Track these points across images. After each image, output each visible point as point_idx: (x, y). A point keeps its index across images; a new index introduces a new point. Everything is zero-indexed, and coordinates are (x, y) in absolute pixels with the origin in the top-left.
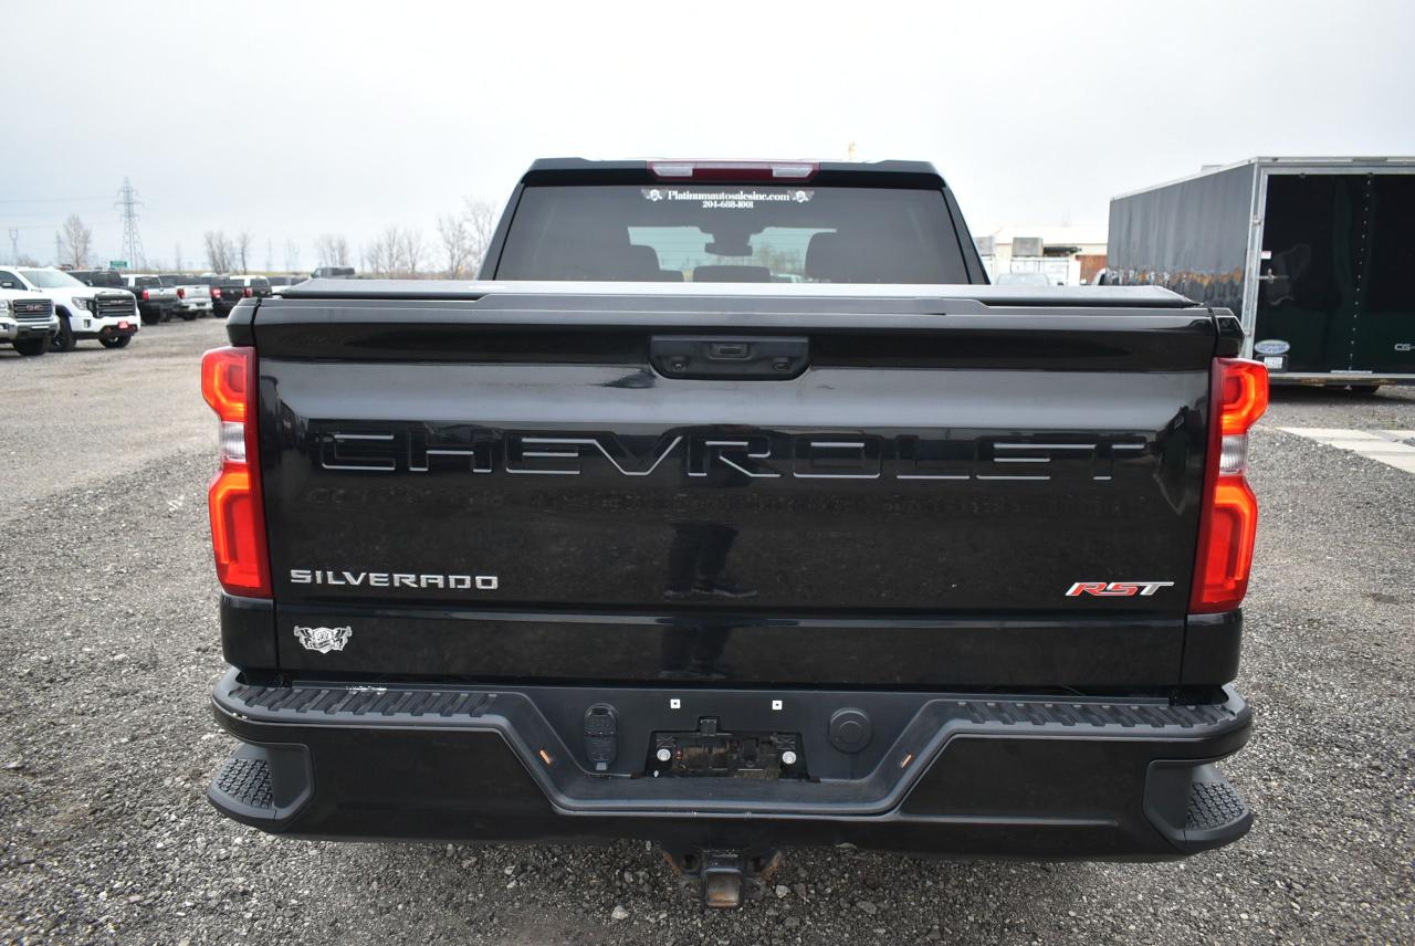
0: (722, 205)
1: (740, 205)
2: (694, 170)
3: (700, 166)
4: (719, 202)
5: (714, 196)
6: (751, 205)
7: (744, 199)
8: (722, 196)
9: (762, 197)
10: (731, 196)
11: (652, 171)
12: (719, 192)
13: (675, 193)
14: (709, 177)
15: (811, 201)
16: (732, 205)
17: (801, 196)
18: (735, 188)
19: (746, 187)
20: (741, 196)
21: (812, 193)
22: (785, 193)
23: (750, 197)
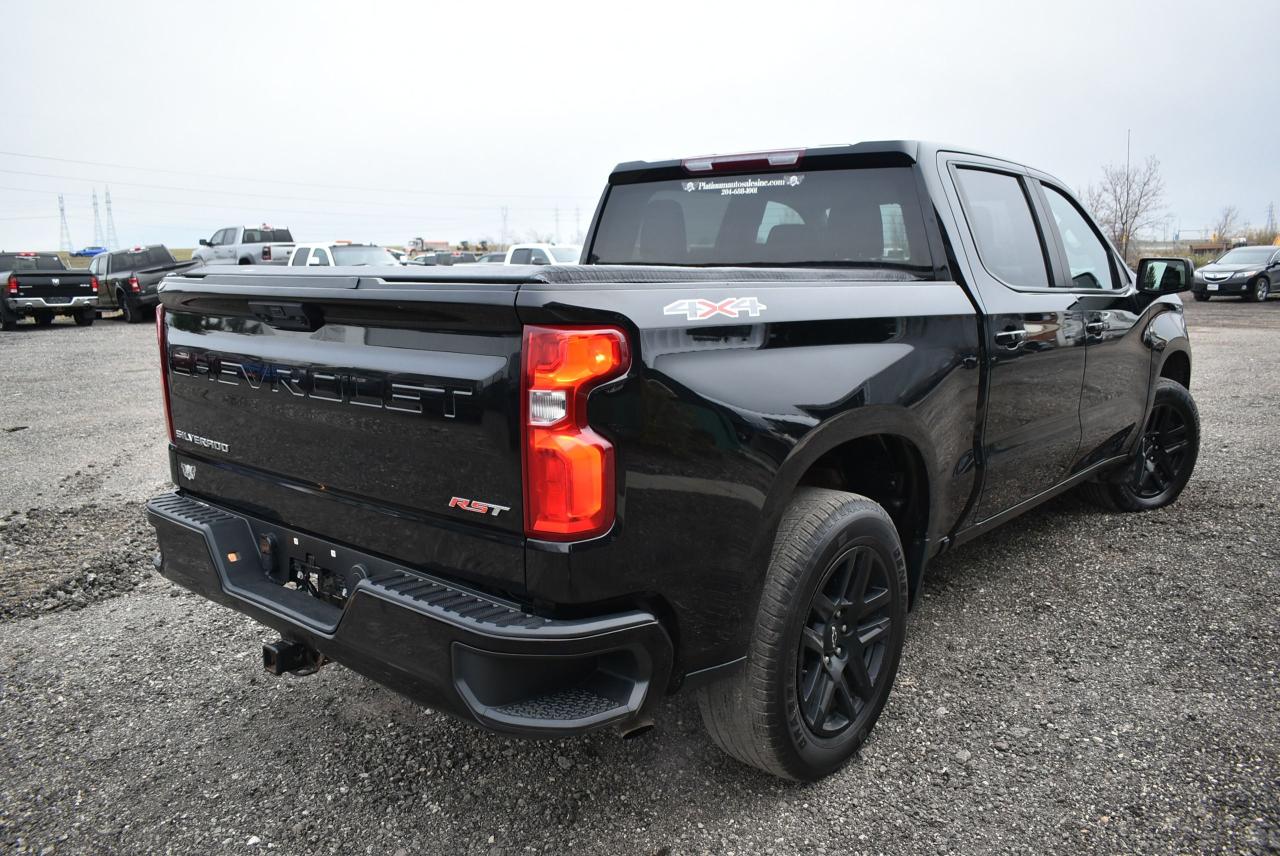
0: (736, 192)
1: (748, 191)
2: (713, 164)
3: (718, 161)
4: (733, 189)
5: (730, 185)
6: (755, 191)
7: (750, 186)
8: (736, 184)
9: (763, 183)
10: (742, 184)
11: (685, 167)
12: (733, 181)
13: (704, 184)
14: (726, 169)
15: (801, 184)
16: (742, 191)
17: (794, 180)
18: (744, 177)
19: (754, 176)
20: (750, 183)
21: (803, 177)
22: (782, 179)
23: (756, 184)
